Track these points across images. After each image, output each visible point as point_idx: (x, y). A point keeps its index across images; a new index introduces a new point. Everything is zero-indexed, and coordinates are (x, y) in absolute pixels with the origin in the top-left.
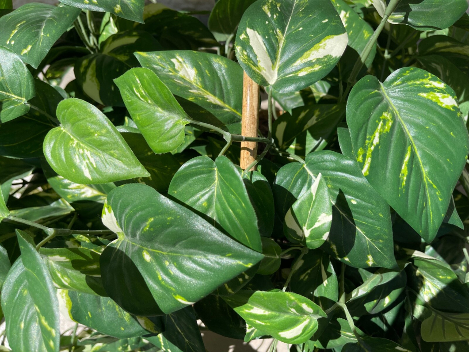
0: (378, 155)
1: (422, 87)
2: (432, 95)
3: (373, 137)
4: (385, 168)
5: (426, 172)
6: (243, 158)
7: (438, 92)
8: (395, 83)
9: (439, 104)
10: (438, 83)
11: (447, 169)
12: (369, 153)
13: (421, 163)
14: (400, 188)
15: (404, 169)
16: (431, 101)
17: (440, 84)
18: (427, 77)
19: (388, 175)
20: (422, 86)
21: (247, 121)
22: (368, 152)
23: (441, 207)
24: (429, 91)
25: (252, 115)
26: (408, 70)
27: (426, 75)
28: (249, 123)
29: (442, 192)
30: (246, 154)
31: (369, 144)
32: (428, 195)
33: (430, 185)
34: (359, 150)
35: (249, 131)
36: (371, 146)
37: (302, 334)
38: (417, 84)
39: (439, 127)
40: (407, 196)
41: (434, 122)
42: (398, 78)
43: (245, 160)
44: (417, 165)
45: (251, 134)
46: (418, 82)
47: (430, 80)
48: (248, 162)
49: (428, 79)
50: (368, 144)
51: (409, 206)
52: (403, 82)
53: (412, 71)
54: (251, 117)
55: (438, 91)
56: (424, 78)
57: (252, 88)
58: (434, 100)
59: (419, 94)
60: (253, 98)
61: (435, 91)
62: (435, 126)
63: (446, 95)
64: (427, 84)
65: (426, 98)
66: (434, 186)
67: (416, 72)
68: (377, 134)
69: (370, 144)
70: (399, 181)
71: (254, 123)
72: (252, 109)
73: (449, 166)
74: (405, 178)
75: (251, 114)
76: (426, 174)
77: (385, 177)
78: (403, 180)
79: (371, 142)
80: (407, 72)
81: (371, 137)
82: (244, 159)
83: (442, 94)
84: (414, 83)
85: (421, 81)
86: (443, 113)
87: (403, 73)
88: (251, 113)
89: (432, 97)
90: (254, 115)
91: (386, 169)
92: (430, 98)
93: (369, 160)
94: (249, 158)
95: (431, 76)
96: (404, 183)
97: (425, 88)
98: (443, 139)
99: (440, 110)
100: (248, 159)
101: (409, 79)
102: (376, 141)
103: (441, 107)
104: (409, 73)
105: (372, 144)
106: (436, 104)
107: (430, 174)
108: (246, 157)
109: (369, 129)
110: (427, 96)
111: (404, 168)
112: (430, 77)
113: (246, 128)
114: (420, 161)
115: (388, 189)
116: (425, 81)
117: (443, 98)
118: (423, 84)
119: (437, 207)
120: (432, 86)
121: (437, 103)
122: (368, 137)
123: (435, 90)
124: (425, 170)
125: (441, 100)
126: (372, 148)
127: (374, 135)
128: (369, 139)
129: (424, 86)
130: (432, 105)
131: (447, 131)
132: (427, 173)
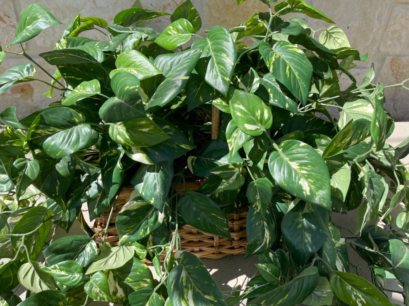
0: (275, 65)
8: (277, 47)
9: (296, 52)
10: (295, 46)
11: (305, 74)
12: (271, 64)
14: (287, 78)
15: (287, 71)
23: (306, 89)
24: (292, 48)
29: (305, 83)
32: (300, 84)
33: (300, 80)
34: (267, 62)
37: (254, 131)
39: (298, 59)
40: (291, 82)
41: (296, 57)
44: (293, 71)
49: (290, 45)
51: (292, 86)
52: (281, 46)
55: (296, 48)
59: (288, 49)
65: (291, 50)
66: (301, 80)
67: (285, 43)
70: (286, 75)
73: (306, 73)
74: (288, 74)
77: (280, 73)
84: (285, 46)
85: (288, 46)
86: (299, 55)
87: (280, 43)
91: (280, 70)
92: (293, 50)
93: (272, 66)
96: (288, 76)
97: (290, 47)
98: (301, 63)
99: (297, 54)
102: (274, 60)
105: (272, 61)
107: (298, 75)
109: (270, 56)
114: (294, 71)
117: (298, 50)
119: (304, 89)
122: (270, 58)
123: (294, 48)
124: (296, 74)
126: (273, 62)
127: (272, 58)
130: (294, 52)
131: (302, 60)
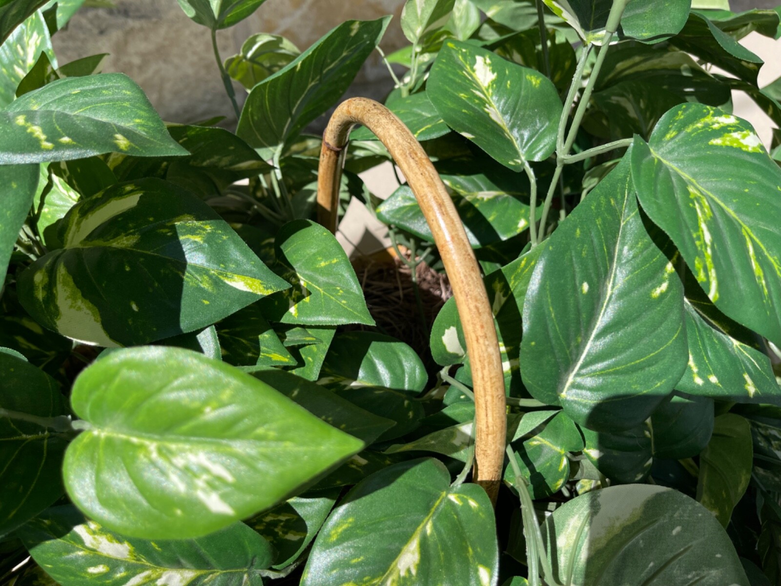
0: (719, 260)
1: (710, 130)
2: (728, 139)
3: (700, 233)
4: (734, 277)
5: (775, 260)
6: (474, 338)
7: (735, 131)
8: (668, 136)
9: (744, 149)
10: (726, 118)
12: (709, 262)
13: (765, 250)
14: (765, 301)
15: (756, 268)
16: (732, 147)
17: (729, 117)
18: (709, 112)
19: (742, 287)
20: (710, 128)
21: (461, 270)
22: (706, 260)
24: (722, 133)
25: (466, 256)
26: (680, 110)
27: (705, 111)
28: (466, 271)
30: (480, 329)
31: (701, 246)
34: (696, 262)
35: (472, 286)
36: (706, 249)
38: (700, 127)
39: (760, 186)
41: (750, 179)
42: (670, 127)
43: (481, 341)
45: (477, 289)
46: (699, 125)
47: (714, 115)
48: (487, 343)
49: (710, 115)
50: (702, 248)
52: (679, 131)
53: (685, 110)
54: (465, 259)
55: (733, 129)
56: (704, 115)
57: (446, 208)
58: (735, 145)
59: (710, 143)
60: (455, 225)
61: (730, 132)
62: (755, 184)
63: (745, 132)
64: (713, 124)
65: (723, 145)
67: (691, 110)
68: (703, 226)
69: (703, 246)
70: (758, 289)
71: (474, 269)
72: (462, 244)
74: (764, 282)
75: (464, 255)
76: (777, 263)
77: (740, 291)
78: (762, 286)
79: (702, 242)
80: (680, 112)
81: (698, 233)
82: (477, 340)
83: (739, 132)
84: (694, 127)
85: (702, 122)
86: (755, 161)
87: (674, 116)
88: (464, 253)
89: (730, 141)
90: (469, 255)
92: (728, 143)
93: (713, 273)
94: (488, 336)
95: (712, 110)
96: (766, 291)
97: (714, 131)
98: (774, 201)
99: (749, 159)
100: (486, 337)
101: (685, 124)
102: (708, 238)
103: (748, 153)
104: (682, 114)
105: (706, 245)
106: (739, 150)
108: (482, 334)
109: (690, 223)
110: (723, 143)
111: (755, 265)
112: (712, 112)
113: (465, 282)
114: (764, 248)
115: (752, 309)
116: (708, 119)
117: (744, 137)
118: (707, 125)
120: (722, 125)
121: (740, 148)
122: (694, 236)
123: (729, 129)
124: (772, 261)
125: (744, 142)
126: (709, 251)
127: (700, 230)
128: (699, 238)
129: (712, 128)
130: (734, 154)
131: (773, 186)
132: (778, 261)
